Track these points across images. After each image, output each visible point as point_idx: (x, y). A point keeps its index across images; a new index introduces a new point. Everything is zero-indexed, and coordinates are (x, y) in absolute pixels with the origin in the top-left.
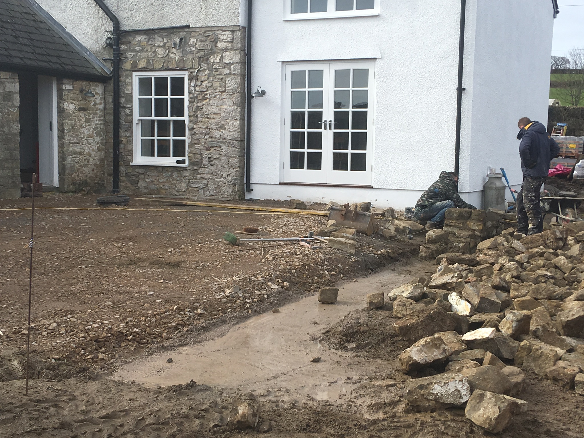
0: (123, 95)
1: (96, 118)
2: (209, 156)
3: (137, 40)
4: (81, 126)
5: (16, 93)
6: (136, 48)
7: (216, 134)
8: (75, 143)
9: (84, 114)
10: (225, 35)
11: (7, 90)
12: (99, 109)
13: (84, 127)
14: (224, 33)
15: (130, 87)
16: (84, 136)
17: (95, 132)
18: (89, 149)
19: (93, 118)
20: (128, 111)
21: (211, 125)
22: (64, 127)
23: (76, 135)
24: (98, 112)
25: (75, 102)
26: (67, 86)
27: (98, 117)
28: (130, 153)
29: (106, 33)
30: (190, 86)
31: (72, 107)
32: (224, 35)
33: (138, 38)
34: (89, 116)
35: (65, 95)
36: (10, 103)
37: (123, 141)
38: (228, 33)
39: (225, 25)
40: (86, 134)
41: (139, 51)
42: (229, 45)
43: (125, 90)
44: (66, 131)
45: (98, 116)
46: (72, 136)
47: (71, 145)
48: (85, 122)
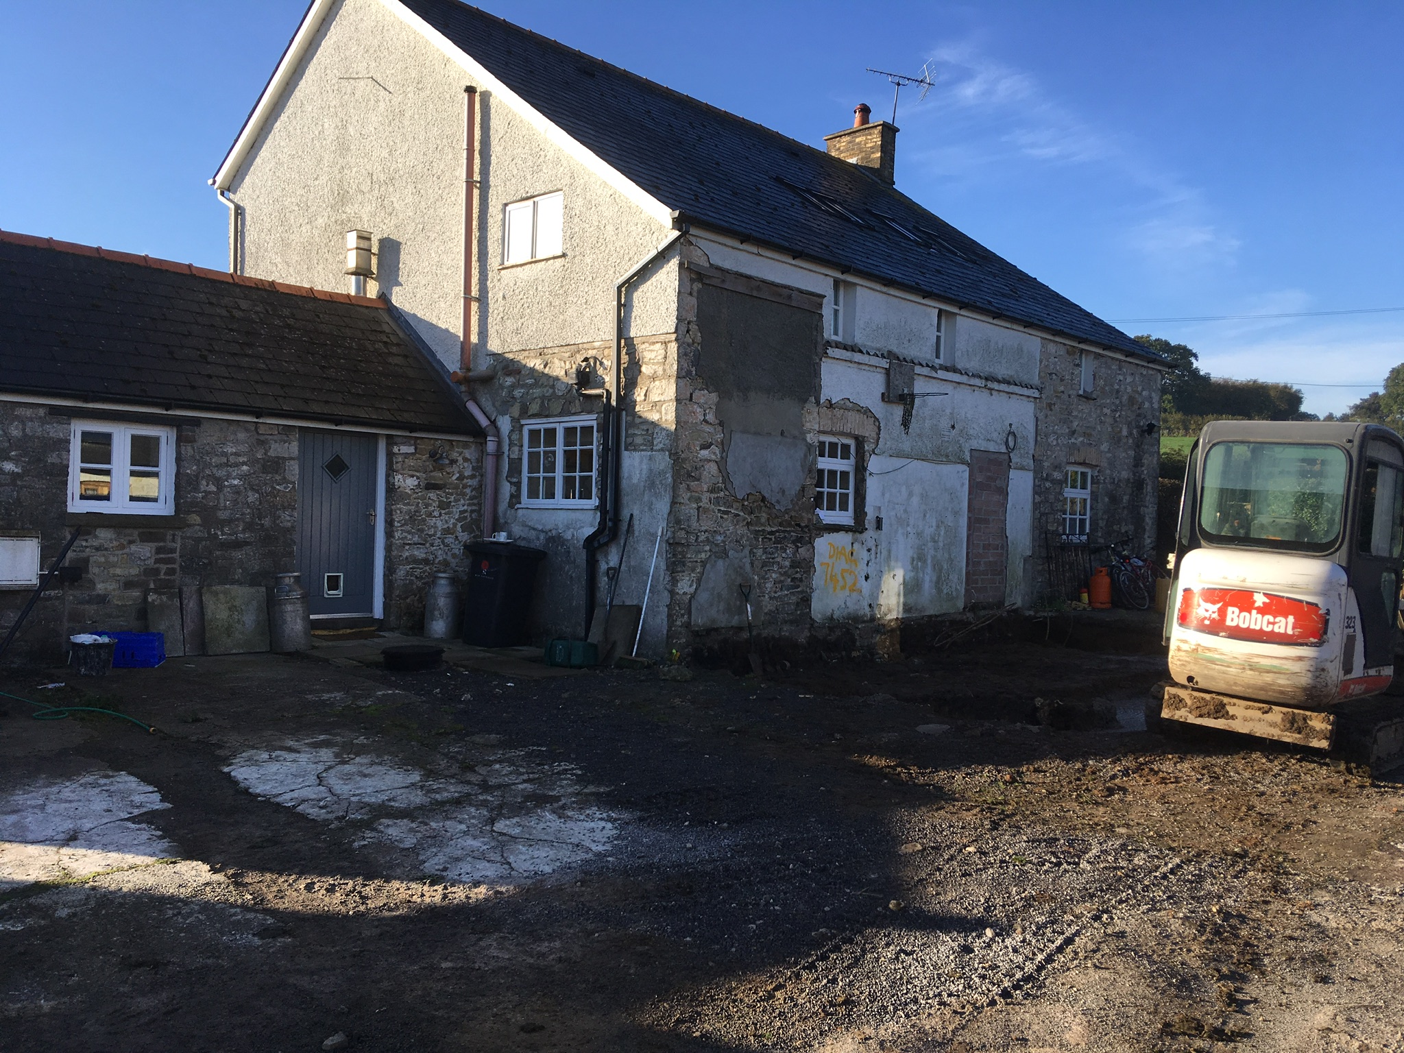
1: (462, 502)
3: (529, 367)
4: (430, 515)
5: (292, 459)
6: (527, 381)
8: (415, 544)
9: (437, 495)
10: (654, 351)
11: (272, 453)
12: (470, 486)
13: (435, 517)
14: (652, 347)
16: (435, 532)
17: (460, 524)
18: (447, 553)
19: (456, 500)
22: (394, 517)
23: (418, 530)
24: (468, 491)
25: (418, 474)
26: (401, 447)
27: (468, 500)
31: (411, 482)
32: (652, 351)
33: (530, 364)
34: (447, 498)
35: (397, 463)
36: (278, 477)
38: (658, 346)
39: (653, 333)
40: (440, 529)
41: (531, 386)
42: (660, 369)
44: (396, 524)
45: (468, 497)
46: (409, 532)
47: (407, 547)
48: (438, 507)
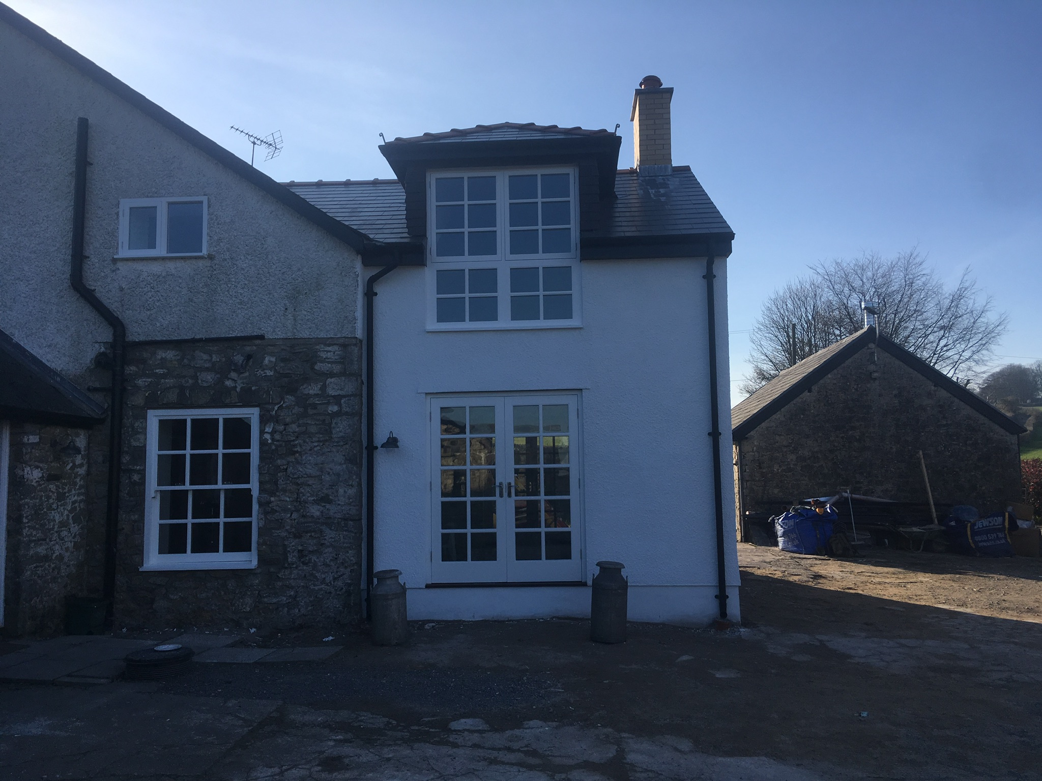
0: (126, 449)
1: (73, 492)
2: (300, 548)
3: (159, 357)
4: (50, 508)
6: (157, 371)
7: (315, 511)
8: (39, 540)
9: (56, 486)
10: (330, 351)
12: (80, 475)
13: (54, 510)
14: (327, 348)
15: (141, 437)
16: (54, 525)
17: (71, 516)
18: (61, 548)
19: (70, 491)
20: (136, 477)
21: (304, 495)
22: (22, 512)
23: (41, 525)
24: (78, 480)
25: (41, 465)
26: (30, 437)
27: (78, 489)
28: (139, 550)
29: (97, 345)
30: (262, 432)
31: (36, 474)
32: (327, 351)
33: (161, 354)
34: (63, 489)
35: (26, 453)
37: (123, 529)
38: (336, 348)
39: (331, 336)
40: (57, 522)
41: (162, 376)
42: (337, 368)
43: (132, 440)
44: (25, 520)
45: (77, 487)
46: (34, 528)
47: (32, 544)
48: (56, 499)
